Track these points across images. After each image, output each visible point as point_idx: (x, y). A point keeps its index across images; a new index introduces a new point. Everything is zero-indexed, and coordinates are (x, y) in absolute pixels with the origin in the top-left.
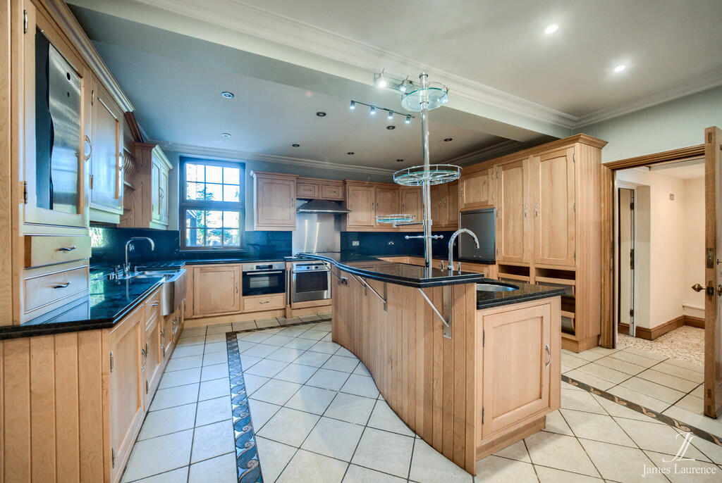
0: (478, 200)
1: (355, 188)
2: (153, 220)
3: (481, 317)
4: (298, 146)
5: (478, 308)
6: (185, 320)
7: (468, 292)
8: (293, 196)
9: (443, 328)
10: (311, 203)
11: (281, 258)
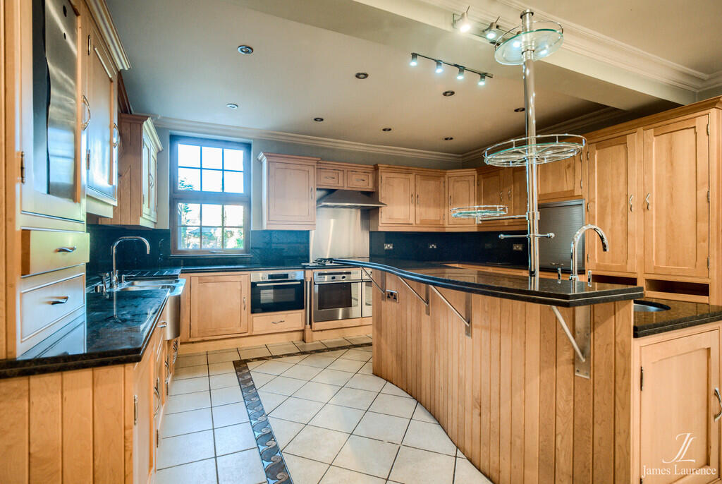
0: (558, 189)
1: (389, 175)
2: (144, 216)
3: (638, 348)
4: (322, 120)
5: (636, 336)
6: (181, 343)
7: (620, 314)
8: (313, 185)
9: (574, 364)
10: (331, 194)
11: (298, 265)
